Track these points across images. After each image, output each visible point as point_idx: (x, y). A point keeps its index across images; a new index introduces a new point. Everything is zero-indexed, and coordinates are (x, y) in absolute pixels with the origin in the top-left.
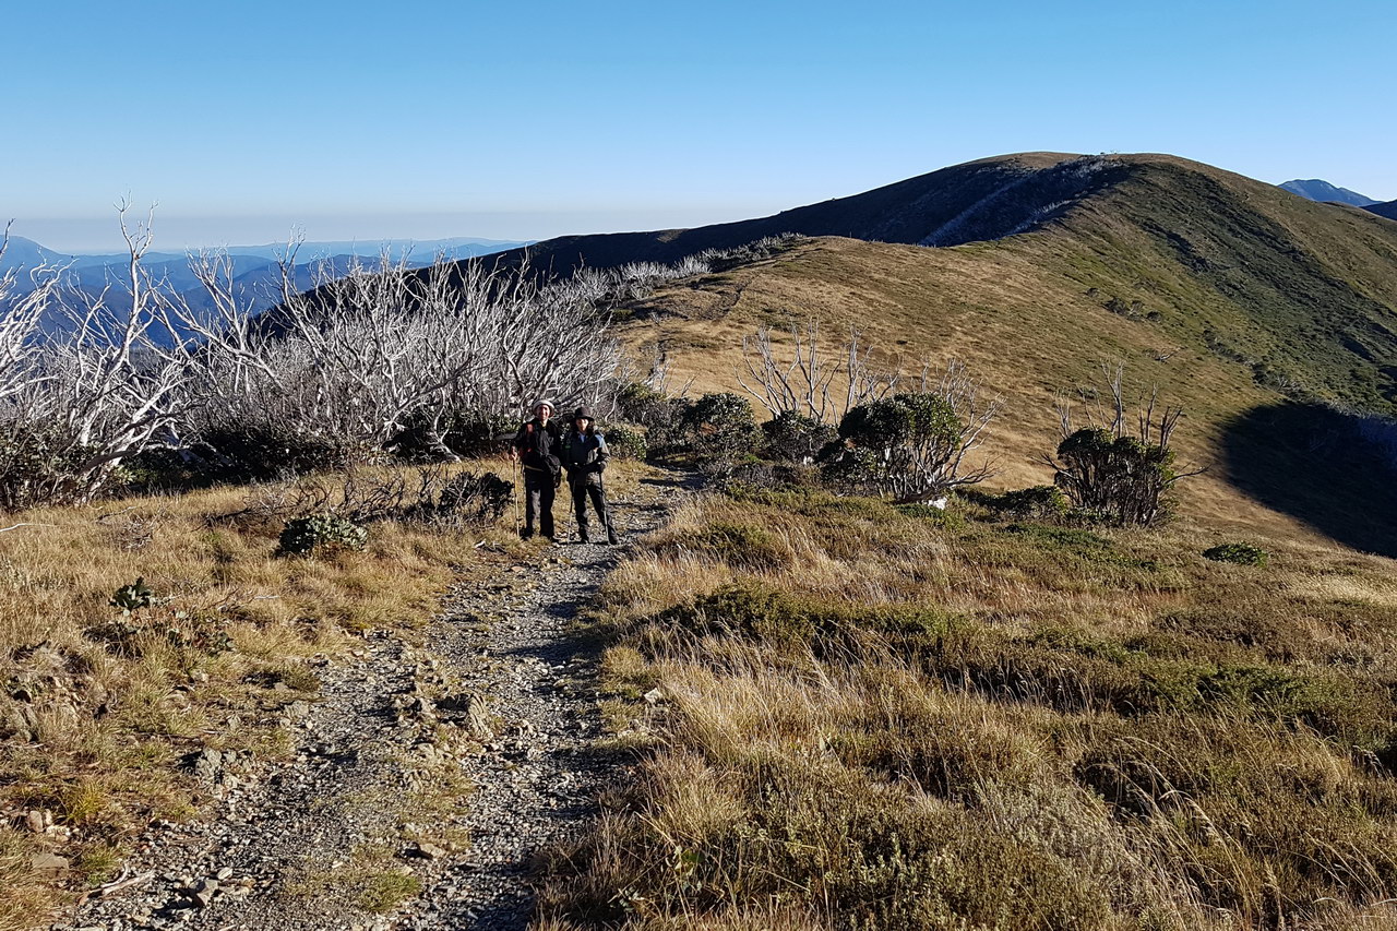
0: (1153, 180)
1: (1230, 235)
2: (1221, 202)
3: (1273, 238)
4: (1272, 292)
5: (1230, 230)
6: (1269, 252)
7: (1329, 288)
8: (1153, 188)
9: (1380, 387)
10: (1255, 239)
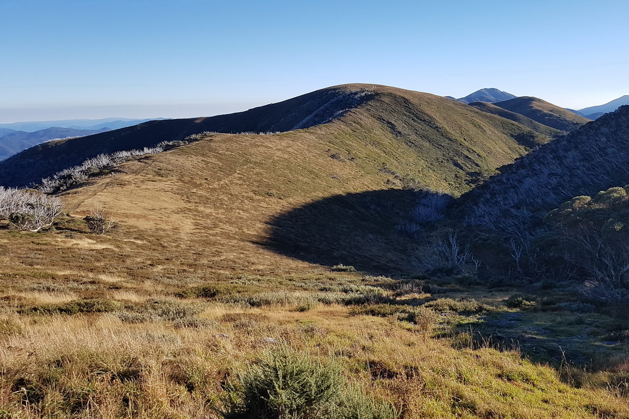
0: (383, 100)
1: (412, 121)
2: (410, 108)
3: (430, 122)
4: (428, 144)
5: (413, 119)
6: (427, 128)
7: (450, 142)
8: (383, 103)
9: (465, 180)
10: (423, 123)
